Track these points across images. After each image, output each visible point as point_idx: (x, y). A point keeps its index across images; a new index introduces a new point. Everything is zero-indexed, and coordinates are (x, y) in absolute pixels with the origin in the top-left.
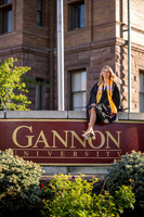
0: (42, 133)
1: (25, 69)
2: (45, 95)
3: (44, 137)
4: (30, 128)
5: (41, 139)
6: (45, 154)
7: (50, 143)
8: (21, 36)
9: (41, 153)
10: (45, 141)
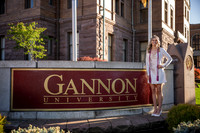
0: (71, 82)
1: (43, 29)
2: (54, 46)
3: (73, 85)
4: (61, 77)
5: (71, 87)
6: (75, 100)
7: (79, 90)
8: (39, 10)
9: (71, 100)
10: (74, 88)
